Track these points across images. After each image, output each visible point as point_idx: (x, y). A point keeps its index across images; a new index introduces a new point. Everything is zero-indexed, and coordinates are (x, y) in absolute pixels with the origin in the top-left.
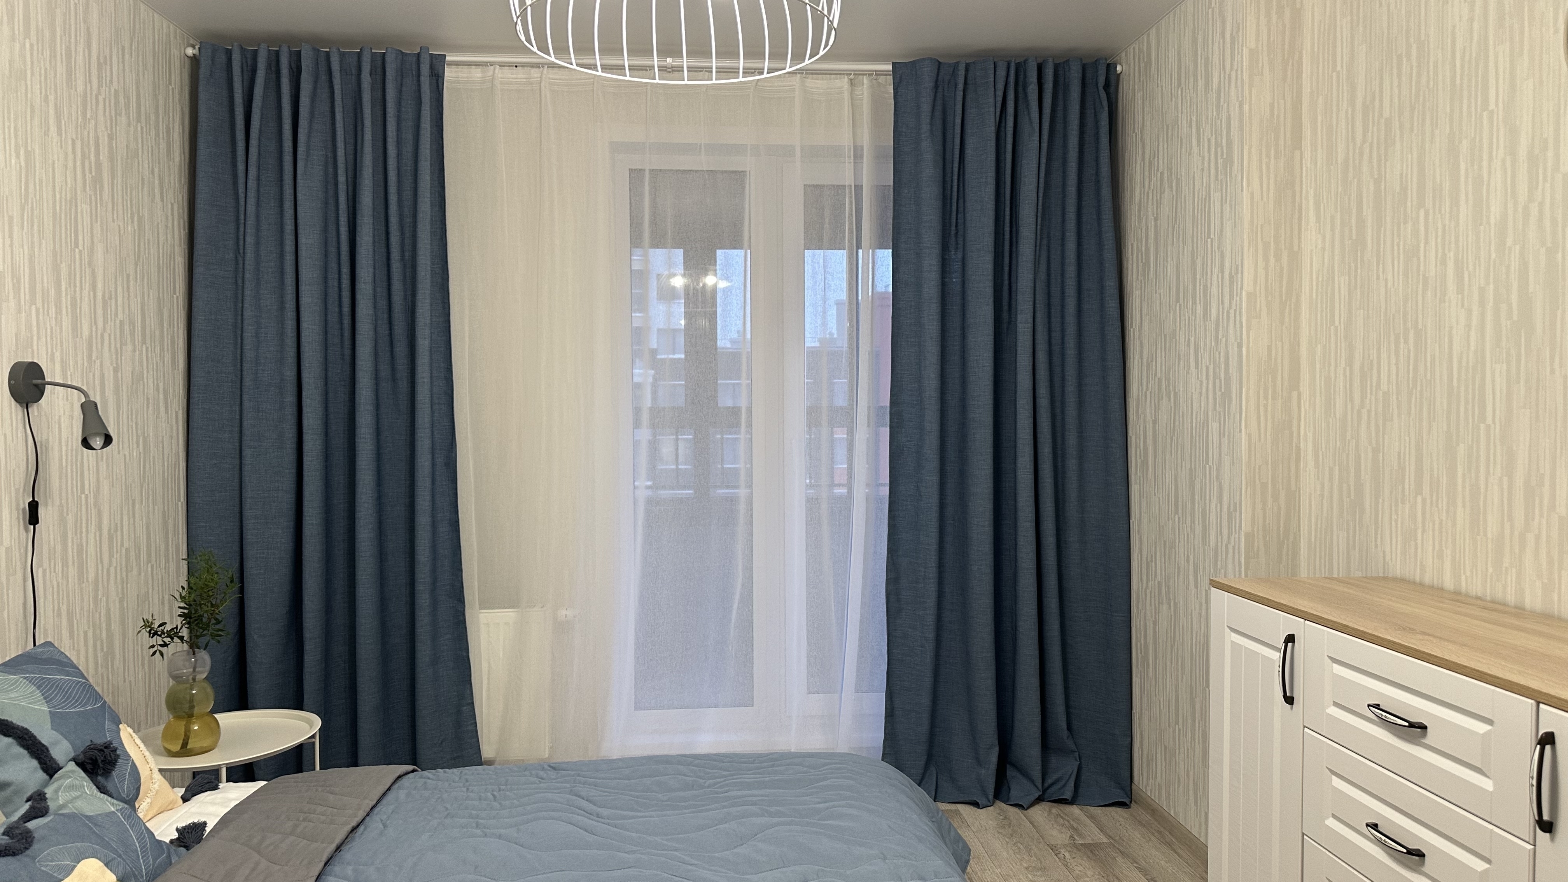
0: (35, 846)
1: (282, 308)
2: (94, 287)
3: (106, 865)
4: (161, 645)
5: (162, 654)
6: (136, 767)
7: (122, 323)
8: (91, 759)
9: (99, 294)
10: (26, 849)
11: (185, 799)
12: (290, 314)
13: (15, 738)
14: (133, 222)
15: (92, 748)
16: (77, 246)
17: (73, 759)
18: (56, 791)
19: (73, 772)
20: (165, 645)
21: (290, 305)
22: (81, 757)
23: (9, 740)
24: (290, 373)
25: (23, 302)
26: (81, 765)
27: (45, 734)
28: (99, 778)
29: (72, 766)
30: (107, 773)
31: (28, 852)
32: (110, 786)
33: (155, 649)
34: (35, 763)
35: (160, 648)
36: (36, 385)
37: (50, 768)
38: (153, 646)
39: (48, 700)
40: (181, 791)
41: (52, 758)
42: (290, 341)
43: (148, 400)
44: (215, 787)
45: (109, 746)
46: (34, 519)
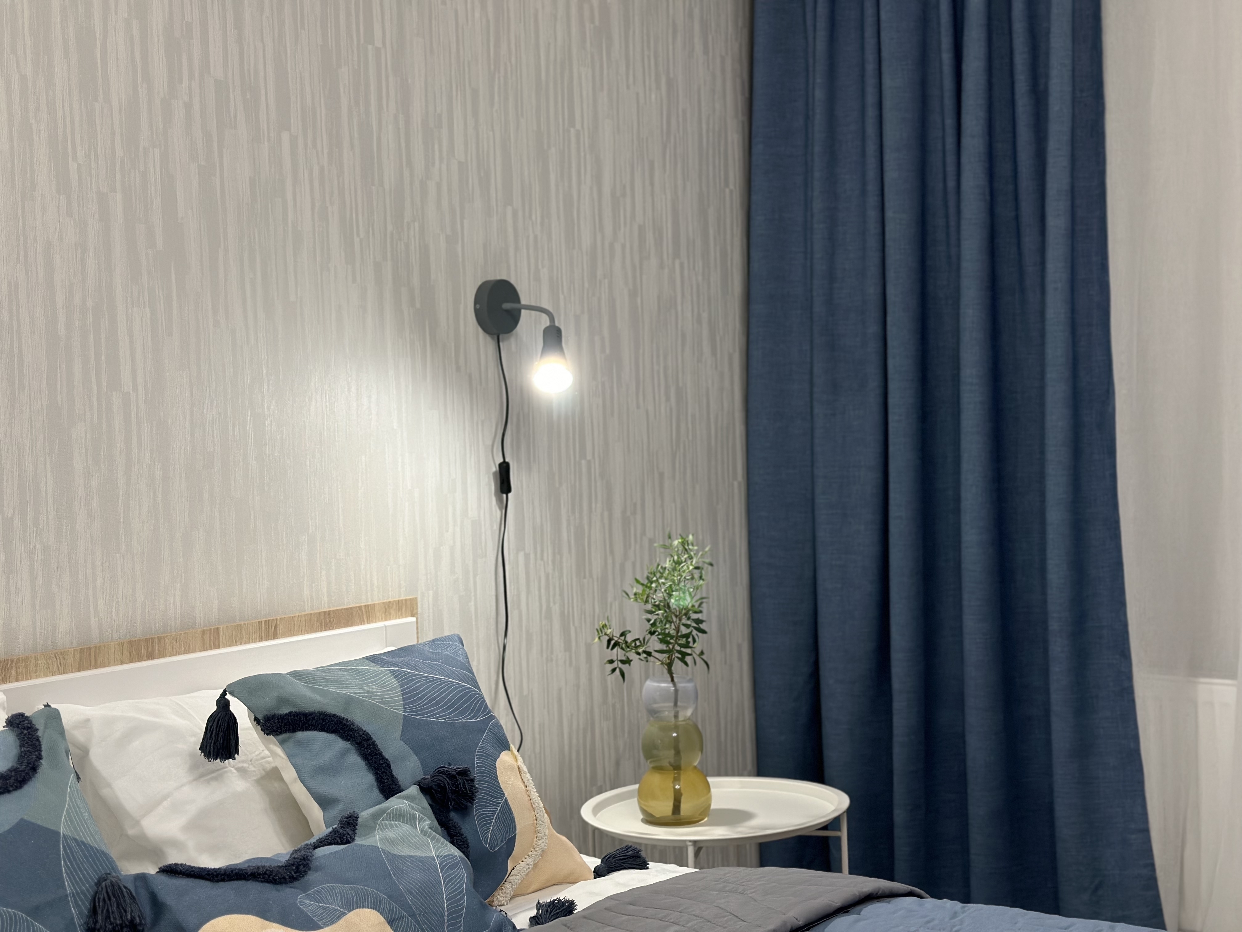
0: (308, 879)
1: (864, 192)
2: (598, 178)
3: (389, 922)
4: (623, 662)
5: (622, 674)
6: (510, 810)
7: (641, 228)
8: (439, 785)
9: (607, 190)
10: (296, 879)
11: (598, 873)
12: (872, 200)
13: (353, 743)
14: (658, 88)
15: (441, 772)
16: (572, 123)
17: (419, 783)
18: (376, 817)
19: (413, 799)
20: (627, 662)
21: (872, 187)
22: (429, 781)
23: (346, 745)
24: (873, 291)
25: (493, 204)
26: (425, 789)
27: (392, 744)
28: (453, 815)
29: (414, 790)
30: (464, 809)
32: (466, 828)
33: (615, 665)
34: (371, 778)
35: (620, 665)
36: (508, 311)
37: (389, 788)
38: (611, 662)
39: (407, 701)
40: (597, 862)
41: (392, 776)
42: (873, 242)
43: (684, 336)
44: (643, 865)
45: (464, 773)
46: (505, 486)
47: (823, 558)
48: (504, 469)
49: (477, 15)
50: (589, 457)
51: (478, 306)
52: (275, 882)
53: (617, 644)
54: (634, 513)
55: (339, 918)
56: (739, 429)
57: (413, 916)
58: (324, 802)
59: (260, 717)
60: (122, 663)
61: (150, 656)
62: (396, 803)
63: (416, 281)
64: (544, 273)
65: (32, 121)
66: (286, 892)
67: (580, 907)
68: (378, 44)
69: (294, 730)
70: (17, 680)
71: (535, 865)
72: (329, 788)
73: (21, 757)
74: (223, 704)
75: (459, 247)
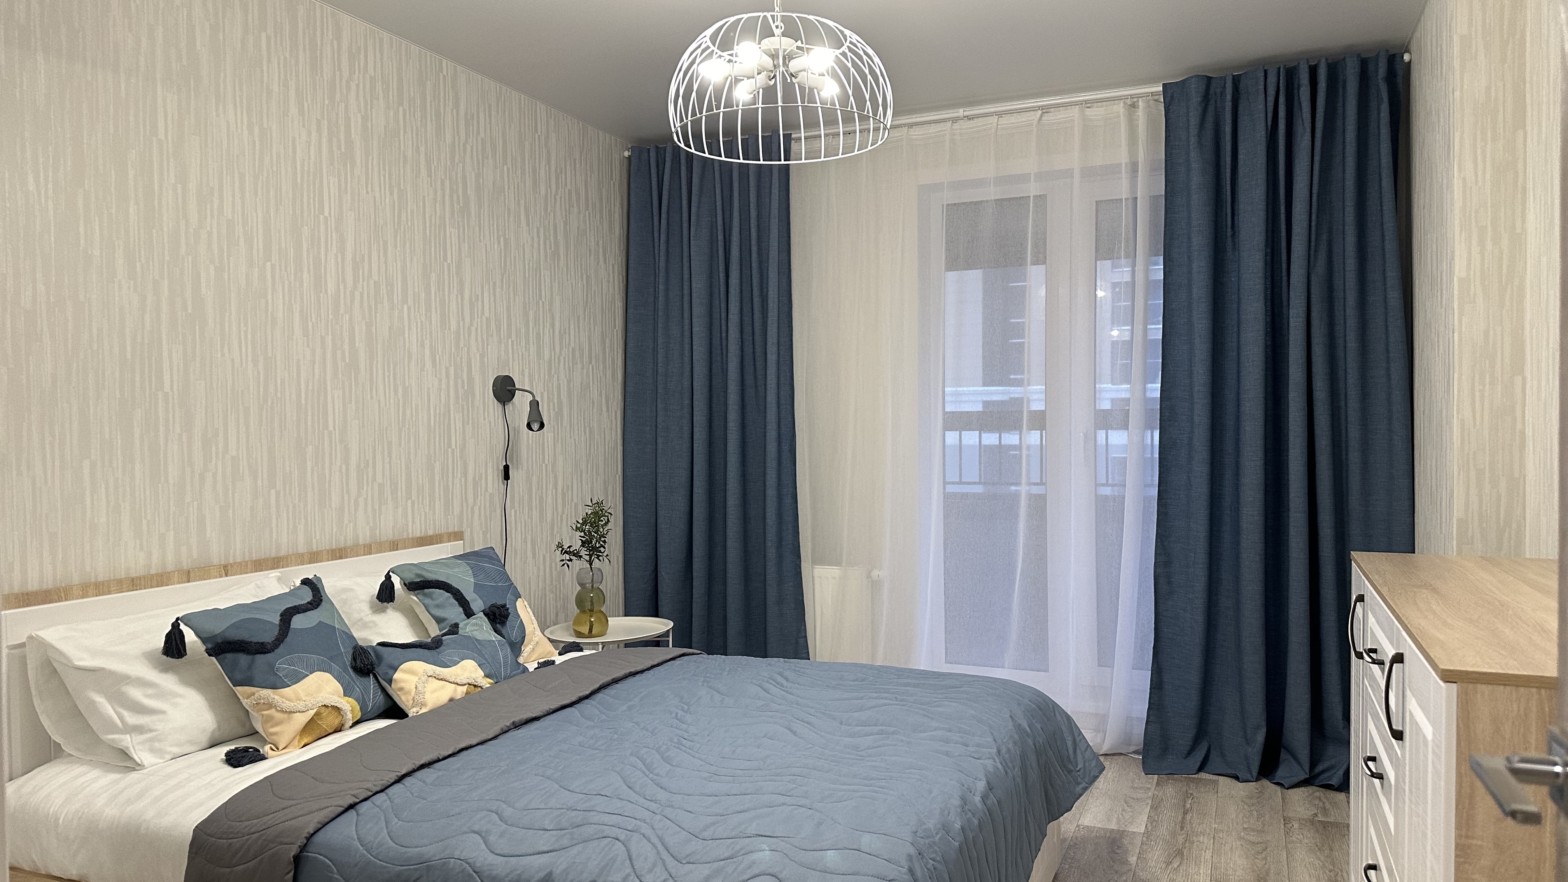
0: (442, 648)
1: (682, 335)
2: (553, 326)
3: (479, 666)
4: (568, 560)
5: (568, 566)
6: (523, 625)
7: (573, 349)
8: (492, 612)
9: (557, 331)
10: (437, 648)
11: (562, 653)
12: (687, 340)
13: (452, 594)
14: (582, 280)
15: (492, 605)
16: (541, 298)
17: (483, 611)
18: (466, 625)
19: (481, 618)
20: (570, 560)
21: (687, 334)
22: (488, 610)
23: (449, 594)
24: (686, 383)
25: (502, 337)
26: (486, 615)
27: (469, 595)
28: (498, 625)
29: (481, 615)
30: (503, 623)
31: (437, 650)
32: (504, 632)
33: (564, 562)
34: (461, 609)
35: (567, 562)
36: (509, 391)
37: (469, 613)
38: (563, 560)
39: (475, 576)
40: (560, 649)
41: (471, 608)
42: (687, 359)
43: (593, 402)
44: (581, 650)
45: (504, 606)
46: (507, 477)
47: (661, 513)
48: (506, 468)
49: (496, 246)
50: (547, 462)
51: (495, 389)
52: (429, 649)
53: (566, 552)
54: (568, 490)
55: (457, 663)
56: (620, 448)
57: (489, 663)
58: (439, 620)
59: (407, 583)
60: (328, 560)
61: (341, 558)
62: (472, 620)
63: (465, 376)
64: (527, 372)
65: (293, 303)
66: (433, 652)
67: (557, 663)
68: (449, 261)
69: (424, 589)
70: (283, 567)
71: (533, 649)
72: (439, 613)
73: (314, 596)
74: (388, 577)
75: (486, 359)
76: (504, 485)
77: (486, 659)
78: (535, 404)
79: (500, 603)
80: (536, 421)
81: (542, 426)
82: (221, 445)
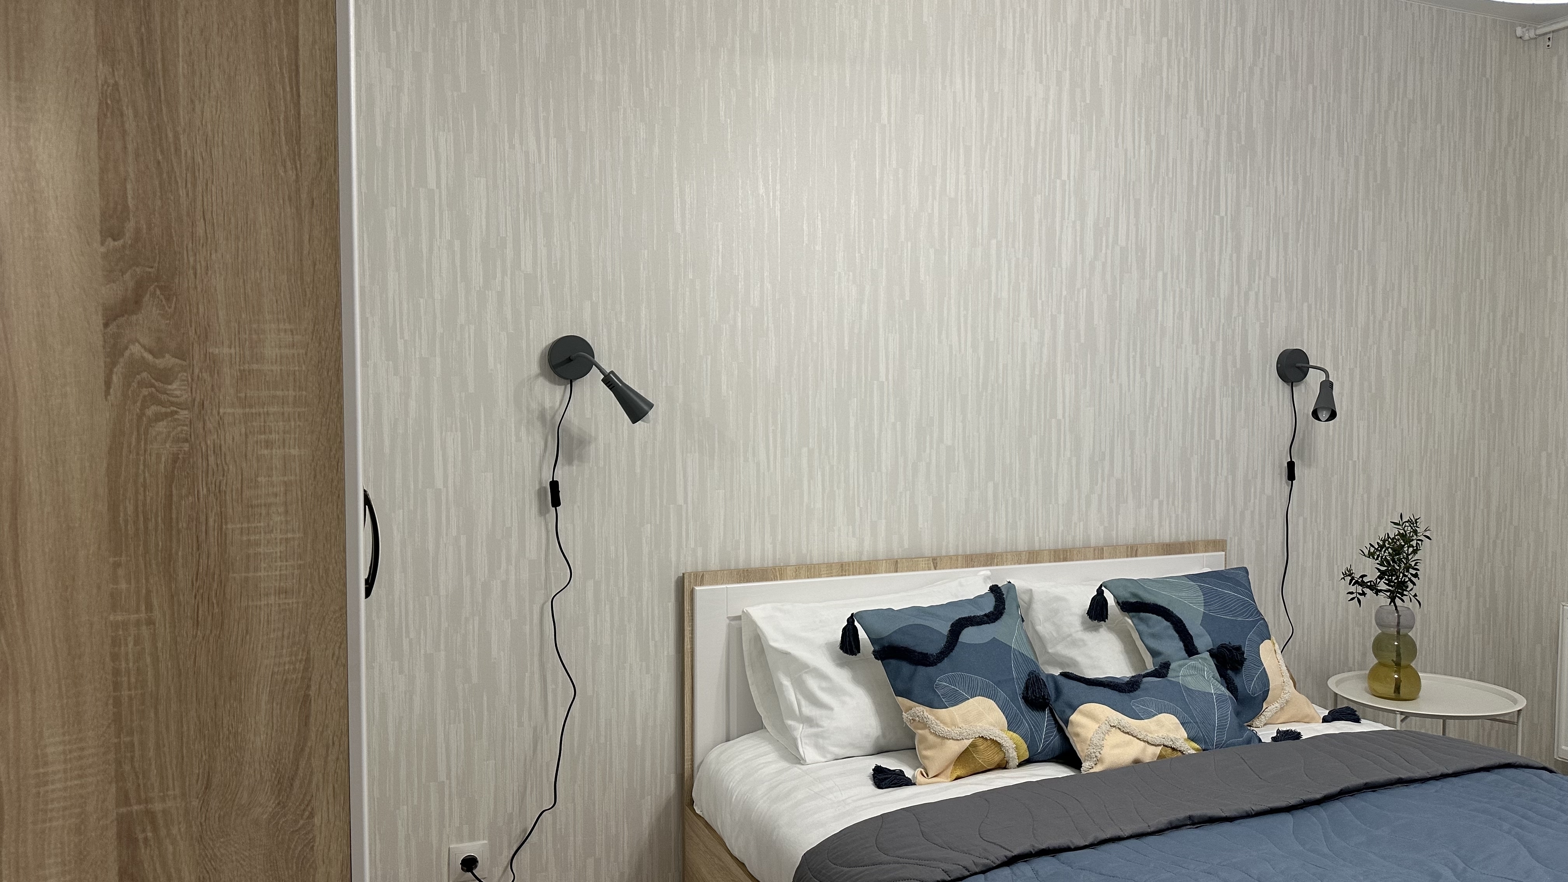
0: (1137, 693)
2: (1373, 281)
3: (1184, 725)
4: (1360, 594)
5: (1359, 601)
6: (1266, 674)
7: (1405, 311)
8: (1222, 654)
9: (1380, 288)
10: (1131, 691)
11: (1325, 720)
13: (1172, 623)
14: (1425, 217)
15: (1222, 646)
16: (1356, 248)
17: (1209, 651)
18: (1181, 666)
19: (1205, 659)
22: (1215, 651)
23: (1169, 624)
26: (1213, 655)
27: (1194, 627)
28: (1229, 672)
29: (1207, 655)
30: (1236, 669)
31: (1131, 694)
32: (1237, 681)
33: (1354, 595)
34: (1181, 644)
35: (1358, 596)
36: (1300, 369)
37: (1191, 650)
39: (1206, 604)
40: (1326, 712)
41: (1194, 645)
43: (1435, 381)
44: (1357, 720)
45: (1238, 649)
46: (1291, 476)
48: (1291, 466)
51: (1279, 365)
52: (1120, 691)
53: (1357, 582)
55: (1153, 716)
57: (1197, 723)
58: (1154, 653)
59: (1120, 601)
60: (1050, 562)
61: (1065, 560)
62: (1195, 660)
63: (1238, 352)
64: (1329, 343)
66: (1125, 696)
67: (1304, 737)
69: (1140, 612)
71: (1282, 708)
73: (995, 608)
74: (1100, 592)
75: (1269, 330)
76: (1288, 485)
77: (1193, 717)
78: (1327, 387)
79: (1235, 643)
80: (1324, 408)
81: (1333, 415)
82: (935, 435)
